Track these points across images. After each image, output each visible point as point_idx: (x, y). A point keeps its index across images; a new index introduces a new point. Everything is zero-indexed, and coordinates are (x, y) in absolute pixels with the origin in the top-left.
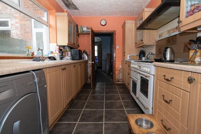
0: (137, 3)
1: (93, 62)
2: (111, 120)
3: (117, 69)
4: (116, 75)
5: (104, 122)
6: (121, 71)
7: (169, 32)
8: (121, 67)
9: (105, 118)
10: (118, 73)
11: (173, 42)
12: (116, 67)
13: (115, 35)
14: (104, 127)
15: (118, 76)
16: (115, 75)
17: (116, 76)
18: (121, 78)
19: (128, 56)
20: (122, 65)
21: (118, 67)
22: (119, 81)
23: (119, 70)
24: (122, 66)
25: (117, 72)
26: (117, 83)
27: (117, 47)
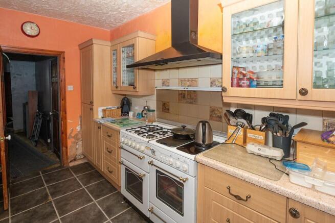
0: (116, 12)
1: (9, 137)
3: (70, 134)
4: (69, 147)
6: (80, 136)
7: (182, 81)
8: (78, 128)
10: (74, 143)
11: (192, 101)
12: (69, 131)
13: (64, 61)
15: (74, 149)
16: (67, 148)
17: (69, 150)
18: (80, 151)
19: (100, 109)
20: (81, 125)
21: (72, 130)
22: (75, 160)
23: (76, 137)
24: (81, 127)
25: (70, 142)
26: (71, 165)
27: (70, 88)
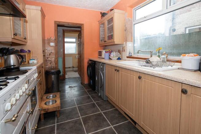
2: (74, 121)
5: (81, 117)
9: (81, 123)
14: (79, 114)
